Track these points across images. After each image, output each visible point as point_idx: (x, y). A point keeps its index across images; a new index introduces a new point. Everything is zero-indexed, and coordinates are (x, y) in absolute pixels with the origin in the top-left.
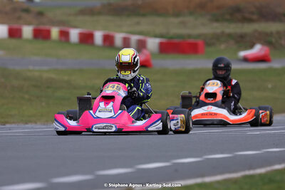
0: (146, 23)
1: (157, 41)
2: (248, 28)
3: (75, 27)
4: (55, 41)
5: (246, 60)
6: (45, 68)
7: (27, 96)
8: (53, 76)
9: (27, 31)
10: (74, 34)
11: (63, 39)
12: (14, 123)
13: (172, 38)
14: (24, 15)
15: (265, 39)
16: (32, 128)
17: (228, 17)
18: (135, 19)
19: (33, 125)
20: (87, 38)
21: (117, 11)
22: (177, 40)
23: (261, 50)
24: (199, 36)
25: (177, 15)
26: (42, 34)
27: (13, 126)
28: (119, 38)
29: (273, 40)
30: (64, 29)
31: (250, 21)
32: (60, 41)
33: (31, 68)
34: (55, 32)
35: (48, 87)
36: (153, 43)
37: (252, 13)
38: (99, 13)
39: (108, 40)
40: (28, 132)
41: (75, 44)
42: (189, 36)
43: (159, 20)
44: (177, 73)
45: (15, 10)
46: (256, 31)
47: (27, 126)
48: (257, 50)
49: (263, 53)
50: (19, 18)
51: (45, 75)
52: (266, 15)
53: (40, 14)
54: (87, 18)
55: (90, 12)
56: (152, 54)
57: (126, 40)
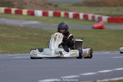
0: (102, 10)
1: (107, 17)
3: (71, 11)
4: (62, 18)
9: (51, 13)
10: (71, 14)
11: (66, 16)
13: (113, 16)
14: (49, 6)
18: (97, 8)
20: (76, 16)
21: (89, 4)
22: (115, 17)
25: (115, 6)
26: (56, 15)
28: (90, 16)
30: (66, 12)
32: (65, 17)
33: (52, 29)
34: (62, 14)
36: (105, 18)
38: (82, 5)
39: (86, 17)
41: (71, 19)
42: (121, 15)
43: (108, 8)
44: (115, 31)
45: (45, 4)
50: (47, 7)
53: (56, 6)
54: (76, 7)
55: (78, 5)
56: (105, 23)
57: (93, 17)
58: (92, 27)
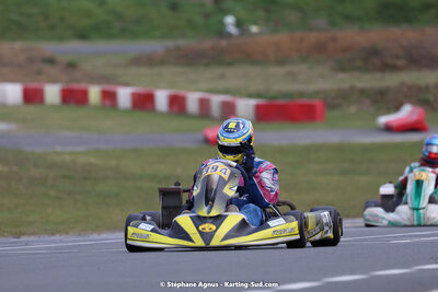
0: (235, 76)
1: (252, 102)
2: (391, 80)
3: (126, 85)
4: (95, 108)
5: (389, 129)
6: (81, 149)
7: (53, 193)
8: (93, 160)
9: (52, 93)
10: (124, 95)
11: (108, 103)
12: (33, 234)
13: (274, 98)
14: (47, 68)
15: (418, 96)
16: (61, 242)
17: (359, 63)
18: (218, 71)
19: (64, 237)
20: (144, 102)
21: (189, 59)
22: (282, 102)
23: (412, 113)
24: (317, 93)
25: (282, 62)
26: (74, 97)
27: (32, 238)
28: (192, 100)
29: (431, 98)
30: (108, 87)
31: (394, 68)
32: (102, 107)
33: (59, 149)
34: (94, 93)
35: (86, 178)
36: (246, 106)
37: (397, 57)
38: (162, 62)
39: (177, 102)
40: (56, 248)
41: (125, 111)
42: (301, 94)
43: (255, 71)
45: (32, 60)
46: (403, 84)
47: (53, 238)
48: (406, 113)
49: (414, 117)
50: (39, 73)
51: (82, 160)
52: (418, 59)
53: (72, 66)
54: (144, 70)
55: (148, 61)
57: (204, 103)
58: (200, 136)
